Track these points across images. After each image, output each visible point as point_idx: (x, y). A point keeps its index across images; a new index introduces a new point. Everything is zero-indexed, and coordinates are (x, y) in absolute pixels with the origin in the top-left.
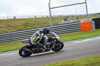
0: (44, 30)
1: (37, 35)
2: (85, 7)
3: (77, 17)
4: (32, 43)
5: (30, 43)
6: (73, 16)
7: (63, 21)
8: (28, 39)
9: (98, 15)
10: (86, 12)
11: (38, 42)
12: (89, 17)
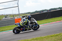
0: (28, 17)
1: (24, 20)
2: (18, 9)
3: (13, 15)
4: (21, 25)
5: (20, 25)
6: (10, 15)
7: (4, 18)
8: (18, 23)
9: (26, 14)
10: (18, 12)
11: (25, 24)
12: (20, 15)
